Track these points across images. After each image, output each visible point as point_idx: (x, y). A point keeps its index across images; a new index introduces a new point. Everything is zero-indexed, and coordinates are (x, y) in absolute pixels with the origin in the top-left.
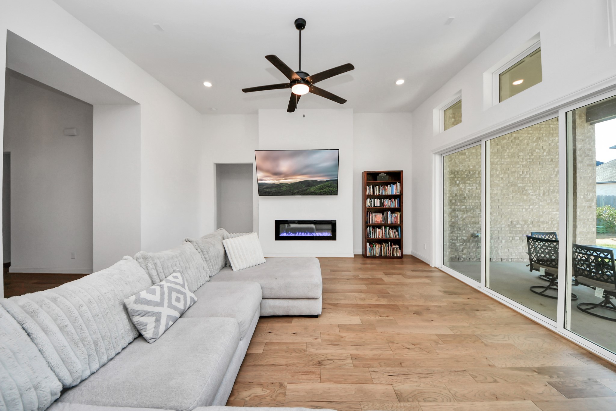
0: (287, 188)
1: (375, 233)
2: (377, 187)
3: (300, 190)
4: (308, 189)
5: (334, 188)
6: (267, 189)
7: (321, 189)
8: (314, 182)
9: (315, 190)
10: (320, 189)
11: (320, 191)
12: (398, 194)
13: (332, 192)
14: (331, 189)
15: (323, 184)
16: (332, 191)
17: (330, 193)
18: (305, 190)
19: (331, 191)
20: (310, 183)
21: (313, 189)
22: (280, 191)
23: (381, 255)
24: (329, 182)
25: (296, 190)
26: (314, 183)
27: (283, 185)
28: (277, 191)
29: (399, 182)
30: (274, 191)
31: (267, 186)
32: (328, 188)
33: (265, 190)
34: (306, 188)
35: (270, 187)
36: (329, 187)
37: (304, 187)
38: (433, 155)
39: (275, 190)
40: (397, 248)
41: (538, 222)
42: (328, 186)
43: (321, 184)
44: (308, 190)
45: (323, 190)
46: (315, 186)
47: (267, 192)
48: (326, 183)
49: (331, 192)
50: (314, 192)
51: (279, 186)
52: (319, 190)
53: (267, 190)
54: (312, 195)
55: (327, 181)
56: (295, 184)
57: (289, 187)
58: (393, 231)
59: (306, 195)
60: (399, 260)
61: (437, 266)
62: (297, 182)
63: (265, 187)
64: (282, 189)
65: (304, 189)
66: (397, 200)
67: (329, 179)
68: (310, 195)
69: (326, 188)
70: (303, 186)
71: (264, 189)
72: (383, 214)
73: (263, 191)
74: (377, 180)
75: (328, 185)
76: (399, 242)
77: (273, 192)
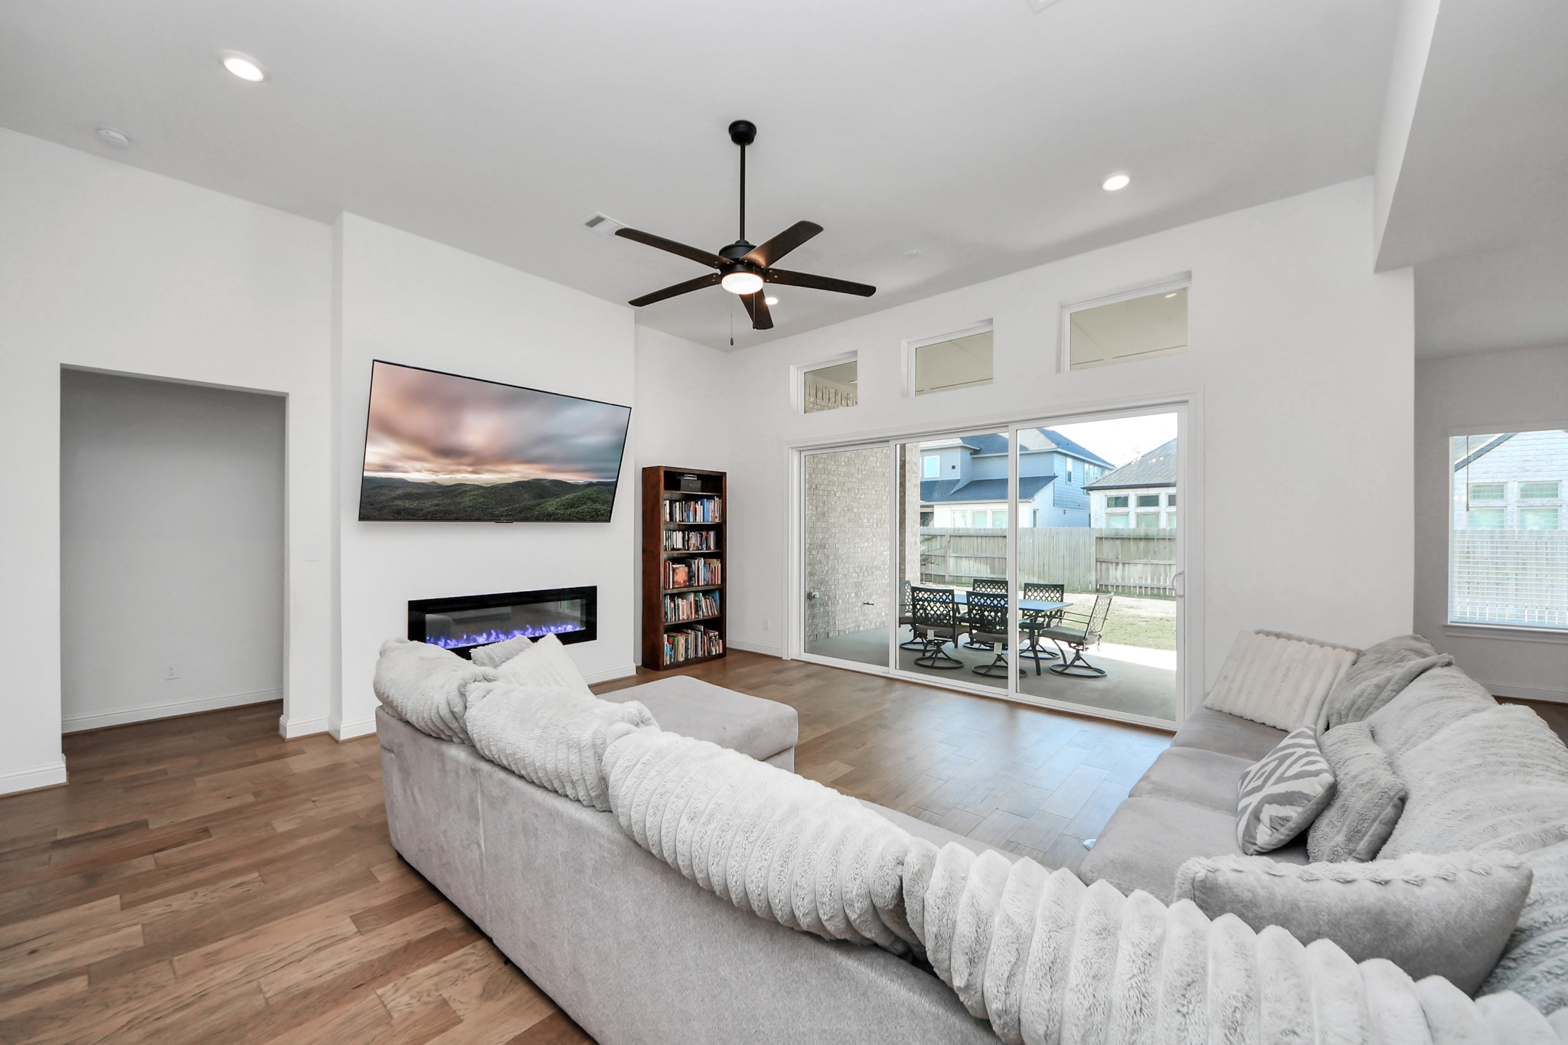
0: (475, 499)
1: (676, 608)
2: (678, 503)
3: (514, 506)
4: (539, 504)
5: (603, 505)
6: (407, 501)
7: (572, 507)
8: (556, 486)
9: (556, 507)
10: (571, 505)
11: (569, 511)
12: (717, 520)
13: (598, 516)
14: (598, 506)
15: (578, 493)
16: (600, 511)
17: (592, 517)
18: (530, 509)
19: (596, 511)
20: (546, 486)
21: (551, 505)
22: (452, 508)
23: (686, 658)
24: (595, 488)
25: (504, 507)
26: (557, 489)
27: (466, 491)
28: (441, 508)
29: (720, 497)
30: (432, 509)
31: (409, 490)
32: (589, 503)
33: (399, 502)
34: (534, 502)
35: (420, 494)
36: (594, 501)
37: (527, 499)
38: (790, 450)
39: (437, 505)
40: (715, 637)
41: (872, 567)
42: (590, 499)
43: (574, 492)
44: (538, 508)
45: (578, 509)
46: (557, 496)
47: (405, 509)
48: (587, 490)
49: (597, 513)
50: (554, 514)
51: (453, 491)
52: (567, 508)
53: (407, 504)
54: (548, 520)
55: (591, 485)
56: (505, 488)
57: (482, 496)
58: (708, 601)
59: (532, 521)
60: (719, 662)
61: (794, 658)
62: (511, 482)
63: (400, 492)
64: (459, 504)
65: (529, 503)
66: (712, 534)
67: (595, 481)
68: (542, 520)
69: (585, 503)
70: (526, 496)
71: (395, 499)
72: (689, 566)
73: (390, 506)
74: (682, 488)
75: (591, 496)
76: (717, 624)
77: (426, 510)
